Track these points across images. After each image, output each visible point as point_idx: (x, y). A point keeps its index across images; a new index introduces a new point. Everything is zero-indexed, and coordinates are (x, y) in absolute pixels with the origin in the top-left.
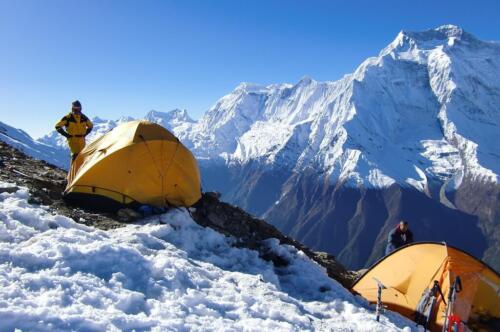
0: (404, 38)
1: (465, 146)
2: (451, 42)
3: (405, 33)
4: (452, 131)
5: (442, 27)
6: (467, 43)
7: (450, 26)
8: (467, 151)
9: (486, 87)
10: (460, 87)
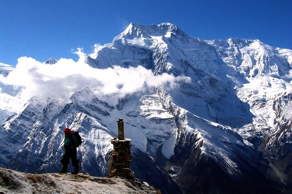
0: (133, 28)
1: (179, 112)
2: (168, 35)
3: (133, 25)
4: (168, 101)
5: (163, 24)
6: (181, 37)
7: (169, 24)
8: (180, 116)
9: (193, 69)
10: (175, 67)
